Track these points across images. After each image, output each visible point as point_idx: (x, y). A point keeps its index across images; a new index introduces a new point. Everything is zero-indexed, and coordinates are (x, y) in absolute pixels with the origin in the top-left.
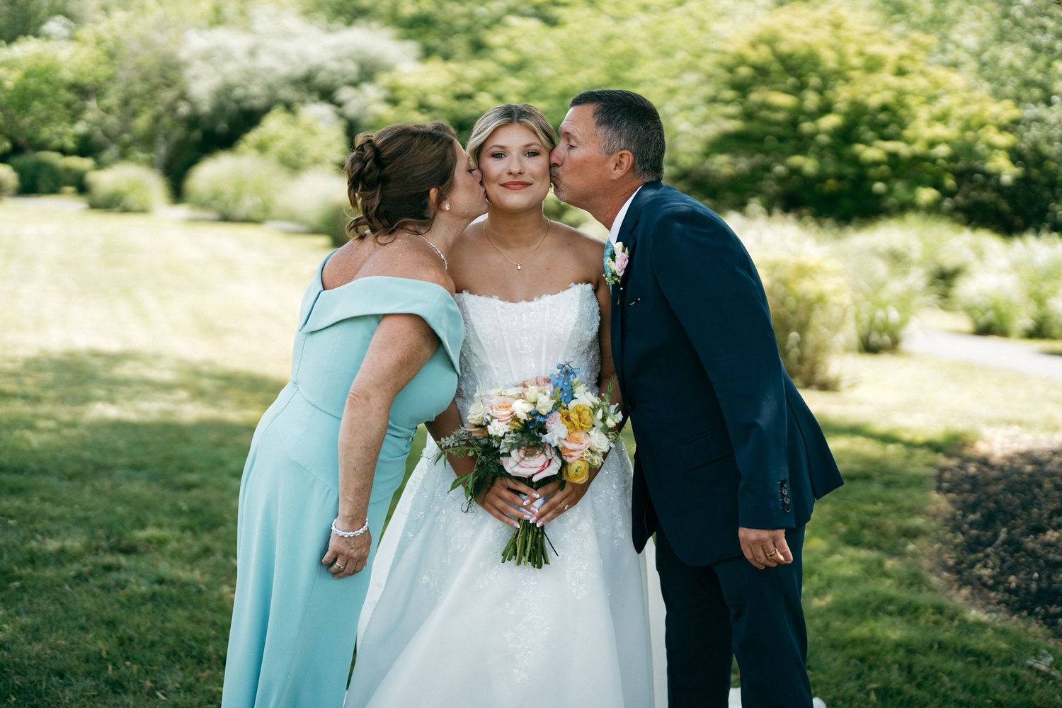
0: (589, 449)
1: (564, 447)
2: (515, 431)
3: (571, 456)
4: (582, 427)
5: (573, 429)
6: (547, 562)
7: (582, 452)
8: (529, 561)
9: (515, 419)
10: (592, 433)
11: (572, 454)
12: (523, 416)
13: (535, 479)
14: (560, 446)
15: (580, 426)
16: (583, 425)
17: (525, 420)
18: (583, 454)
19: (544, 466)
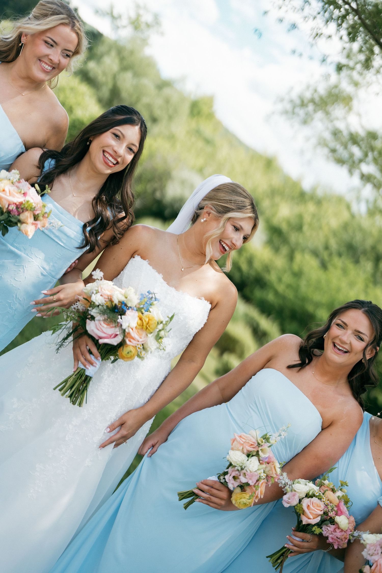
0: (143, 344)
1: (129, 333)
2: (107, 307)
3: (130, 341)
4: (147, 328)
5: (141, 327)
6: (80, 405)
7: (138, 343)
8: (70, 396)
9: (111, 301)
10: (149, 335)
11: (132, 340)
12: (116, 302)
13: (101, 341)
14: (127, 330)
15: (146, 326)
16: (148, 326)
17: (116, 305)
18: (138, 345)
19: (111, 336)
